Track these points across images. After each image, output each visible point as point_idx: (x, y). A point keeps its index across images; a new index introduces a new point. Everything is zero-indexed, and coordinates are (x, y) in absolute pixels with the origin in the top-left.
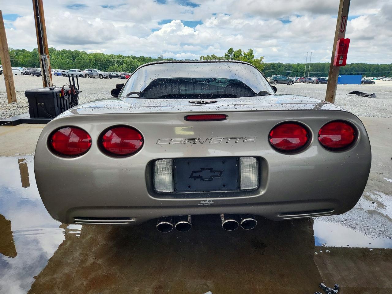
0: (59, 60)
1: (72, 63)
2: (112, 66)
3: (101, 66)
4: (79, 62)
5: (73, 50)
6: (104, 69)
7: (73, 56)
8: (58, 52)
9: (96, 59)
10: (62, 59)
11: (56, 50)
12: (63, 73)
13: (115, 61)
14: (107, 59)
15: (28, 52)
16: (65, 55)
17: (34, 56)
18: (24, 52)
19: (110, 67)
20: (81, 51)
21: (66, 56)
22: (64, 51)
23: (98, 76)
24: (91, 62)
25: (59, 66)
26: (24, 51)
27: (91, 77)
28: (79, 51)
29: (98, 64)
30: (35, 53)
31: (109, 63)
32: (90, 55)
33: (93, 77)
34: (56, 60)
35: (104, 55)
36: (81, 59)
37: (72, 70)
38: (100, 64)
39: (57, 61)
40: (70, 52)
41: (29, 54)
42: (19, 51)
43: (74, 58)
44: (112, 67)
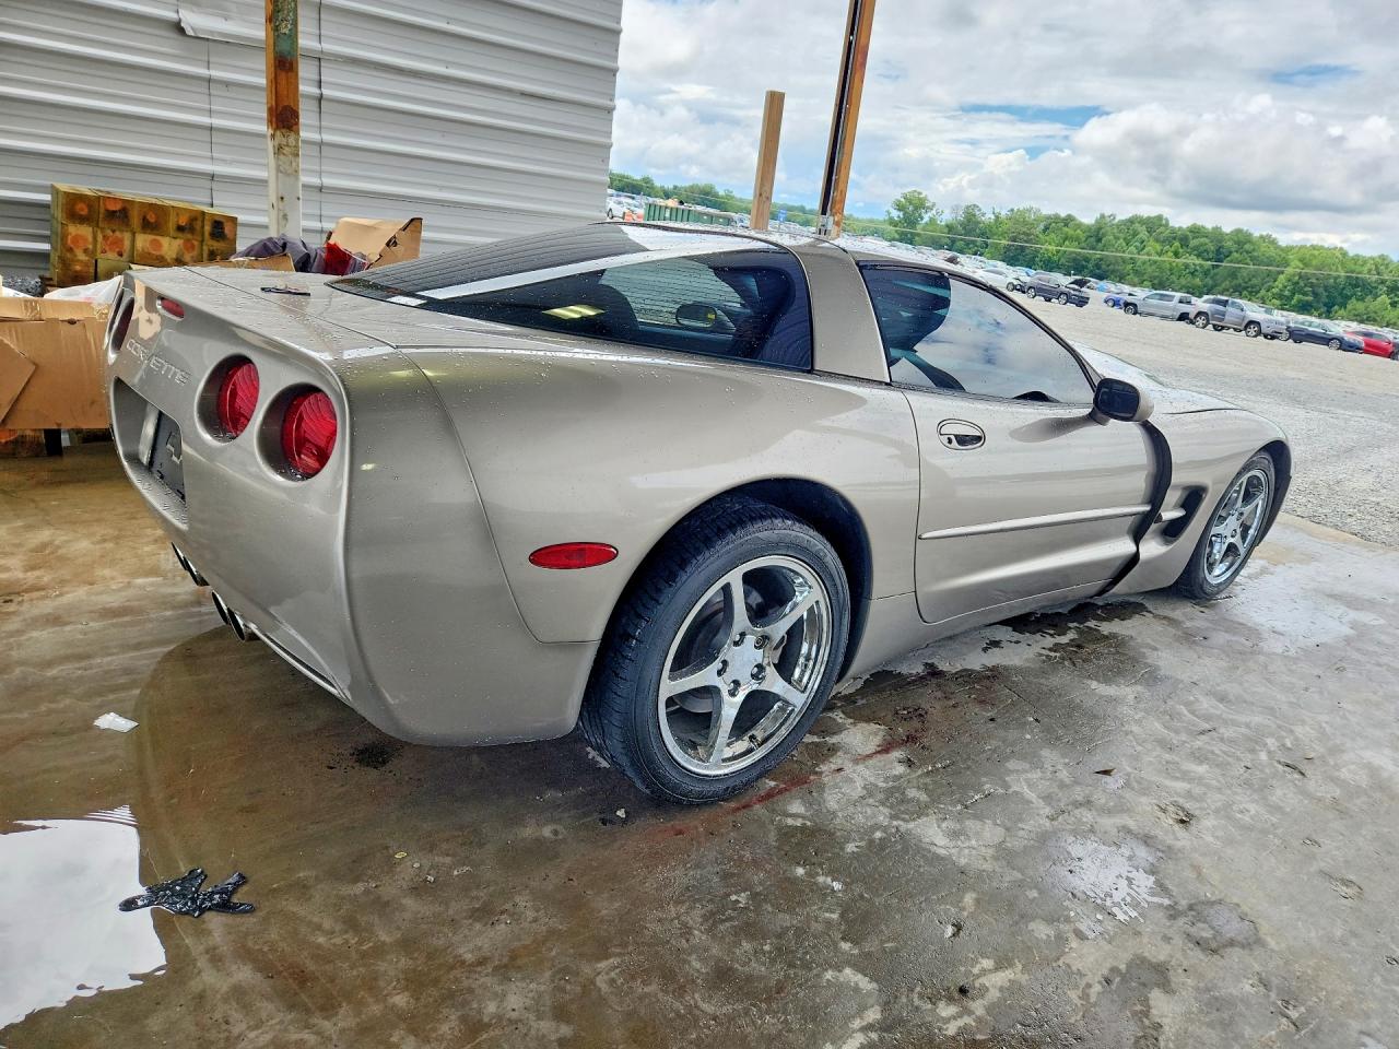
0: (1168, 258)
1: (1206, 273)
2: (1361, 299)
3: (1315, 294)
4: (1233, 274)
5: (1227, 229)
6: (1324, 309)
7: (1218, 251)
8: (1173, 231)
9: (1306, 265)
10: (1176, 254)
11: (1167, 225)
12: (1130, 299)
13: (1383, 282)
14: (1352, 272)
15: (1079, 225)
16: (1193, 243)
17: (1093, 239)
18: (1066, 225)
19: (1353, 304)
20: (1256, 234)
21: (1195, 248)
22: (1196, 231)
23: (1242, 328)
24: (1281, 277)
25: (1155, 278)
26: (1068, 221)
27: (1216, 328)
28: (1250, 235)
29: (1306, 285)
30: (1100, 228)
31: (1356, 286)
32: (1289, 249)
33: (1223, 328)
34: (1157, 258)
35: (1345, 254)
36: (1248, 261)
37: (1162, 295)
38: (1312, 285)
39: (1155, 262)
40: (1216, 235)
41: (1078, 231)
42: (1056, 219)
43: (1220, 255)
44: (1360, 306)
